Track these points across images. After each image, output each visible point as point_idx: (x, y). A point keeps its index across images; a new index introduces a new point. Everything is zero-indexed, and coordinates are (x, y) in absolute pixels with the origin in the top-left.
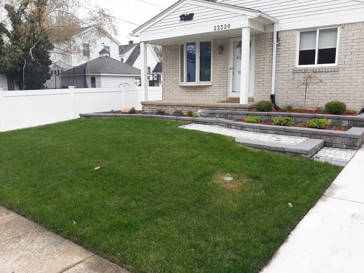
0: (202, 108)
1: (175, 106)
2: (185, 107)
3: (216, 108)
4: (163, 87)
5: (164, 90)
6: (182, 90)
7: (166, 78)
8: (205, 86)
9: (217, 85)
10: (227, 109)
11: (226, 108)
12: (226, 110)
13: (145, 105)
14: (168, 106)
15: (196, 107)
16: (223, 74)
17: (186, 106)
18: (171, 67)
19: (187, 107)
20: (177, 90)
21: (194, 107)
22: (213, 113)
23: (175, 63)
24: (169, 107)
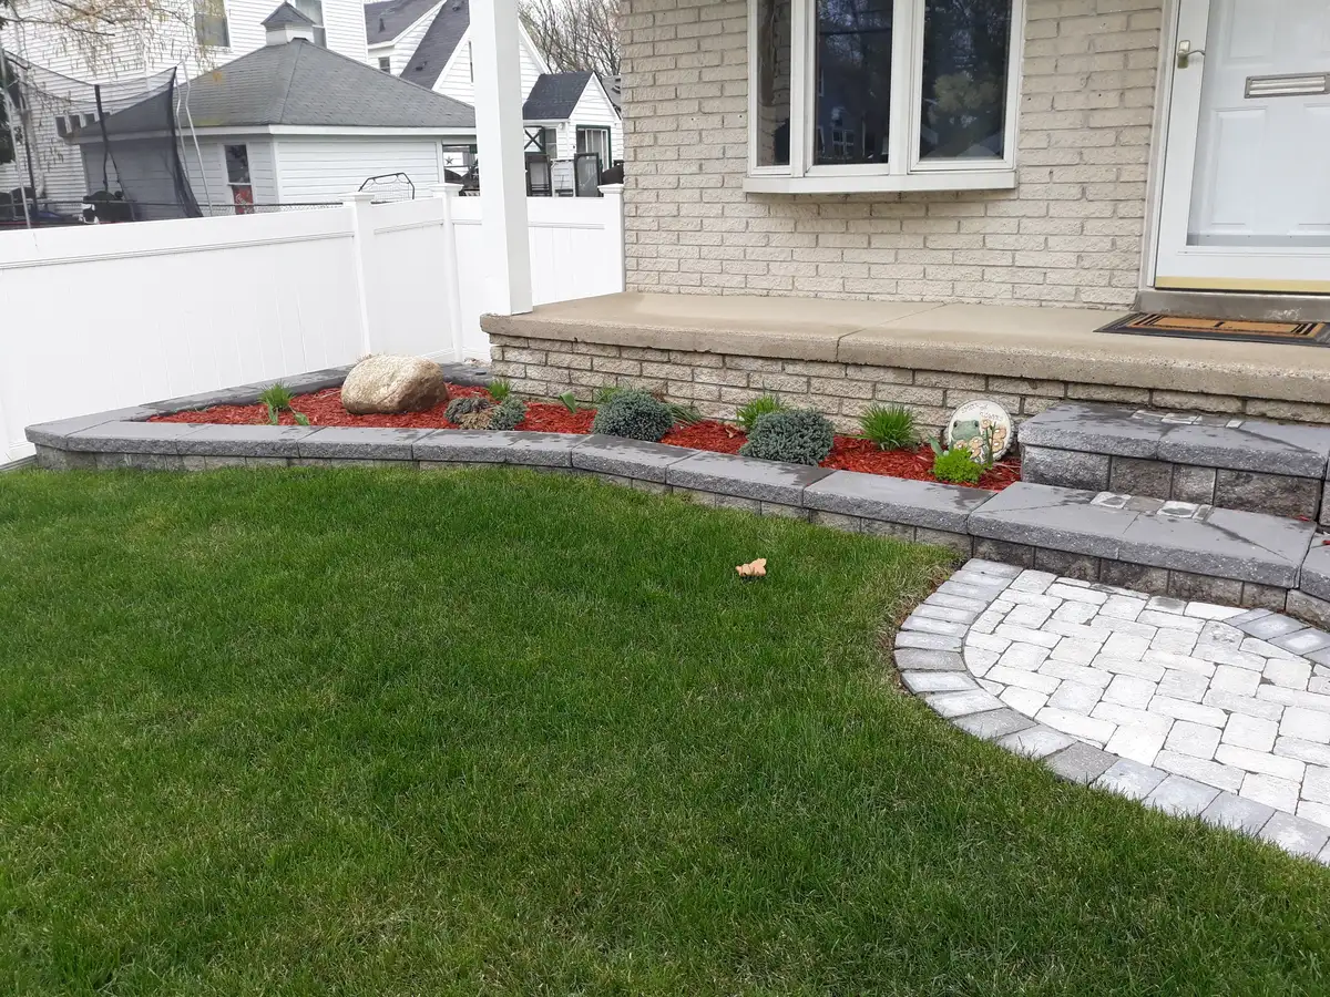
0: (995, 385)
1: (744, 363)
2: (835, 371)
3: (1145, 398)
4: (624, 204)
5: (637, 223)
6: (770, 224)
7: (648, 140)
8: (958, 198)
9: (1056, 192)
10: (1252, 409)
11: (1245, 400)
12: (1241, 414)
13: (517, 343)
14: (687, 359)
15: (934, 379)
16: (1111, 100)
17: (848, 361)
18: (684, 62)
19: (851, 371)
20: (727, 225)
21: (914, 371)
22: (1155, 460)
23: (716, 28)
24: (697, 360)
